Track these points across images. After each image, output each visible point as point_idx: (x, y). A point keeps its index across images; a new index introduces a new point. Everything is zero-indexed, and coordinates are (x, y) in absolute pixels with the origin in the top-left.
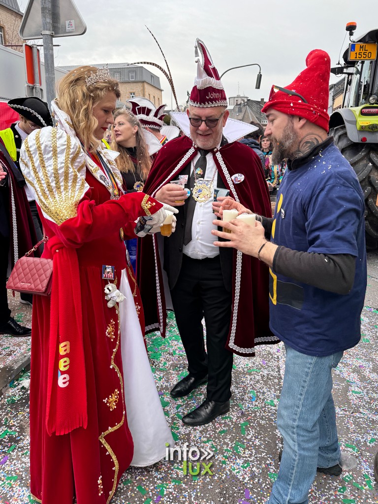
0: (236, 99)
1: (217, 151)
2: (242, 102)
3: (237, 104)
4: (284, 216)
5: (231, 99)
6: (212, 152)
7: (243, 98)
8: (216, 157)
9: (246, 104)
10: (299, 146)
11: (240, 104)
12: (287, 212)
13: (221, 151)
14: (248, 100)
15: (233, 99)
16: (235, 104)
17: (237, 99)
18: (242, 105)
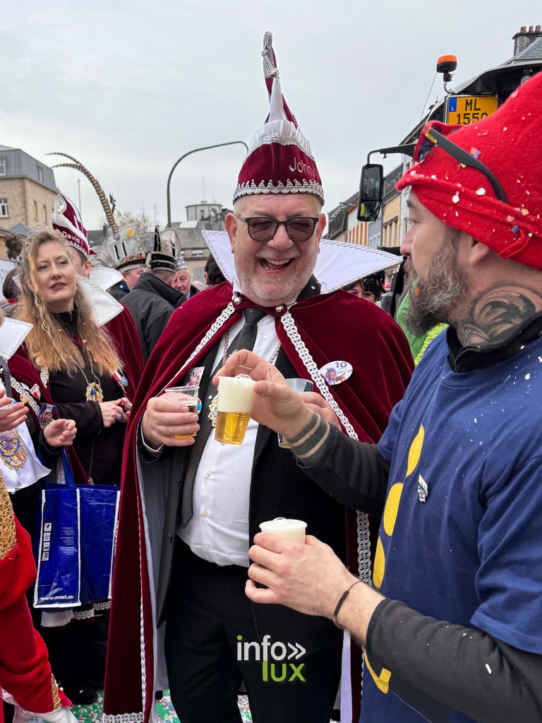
0: (199, 209)
1: (283, 312)
2: (213, 214)
3: (202, 217)
4: (427, 498)
5: (189, 209)
6: (273, 315)
7: (214, 207)
8: (282, 325)
9: (219, 217)
10: (473, 310)
11: (209, 219)
12: (436, 488)
13: (295, 313)
14: (223, 210)
15: (193, 208)
16: (199, 218)
17: (201, 208)
18: (212, 220)
